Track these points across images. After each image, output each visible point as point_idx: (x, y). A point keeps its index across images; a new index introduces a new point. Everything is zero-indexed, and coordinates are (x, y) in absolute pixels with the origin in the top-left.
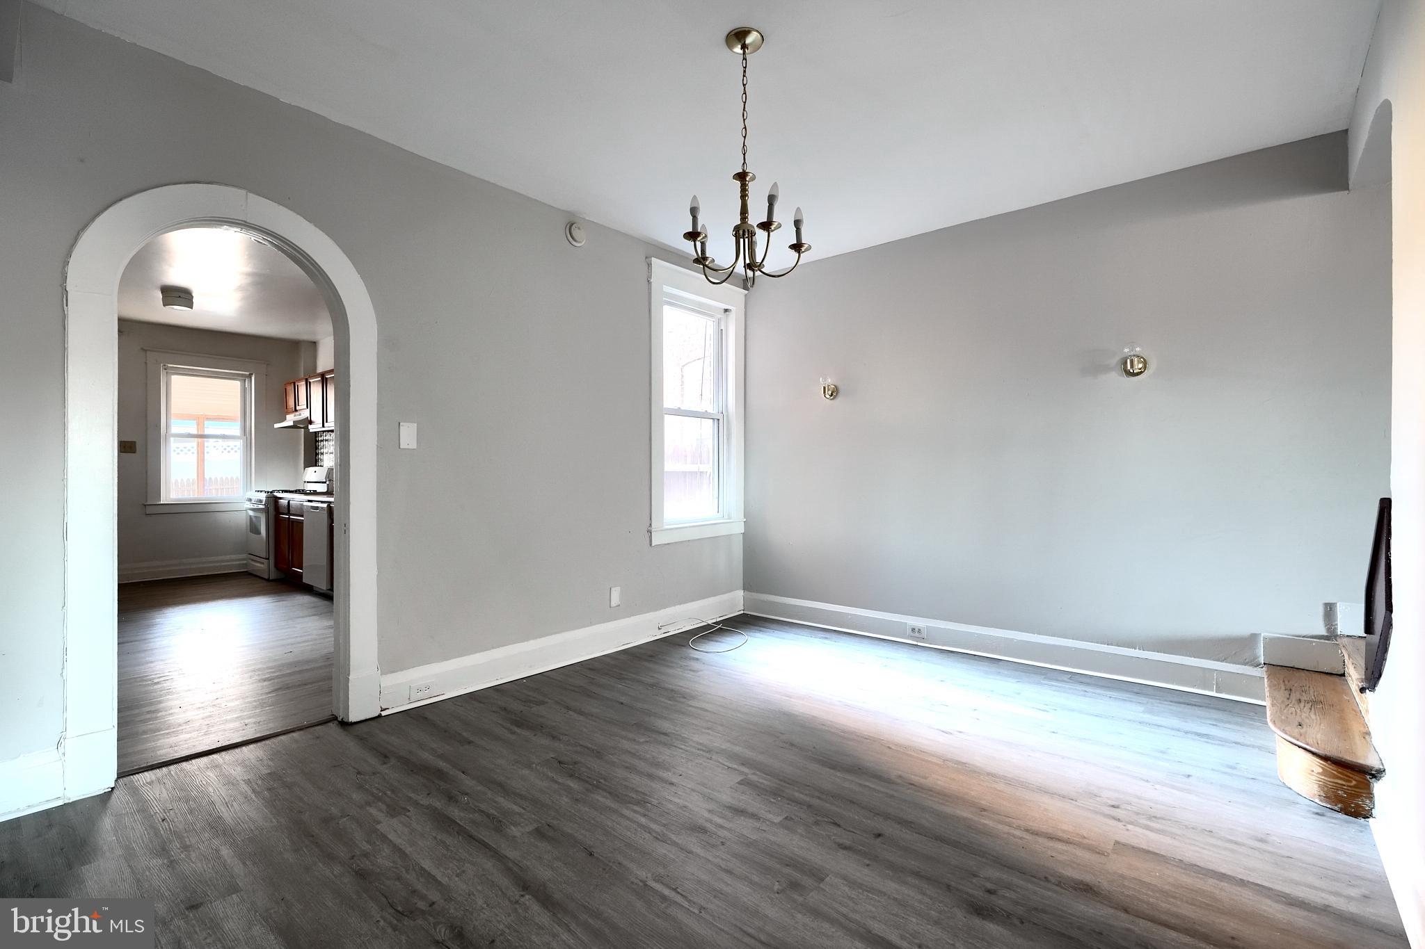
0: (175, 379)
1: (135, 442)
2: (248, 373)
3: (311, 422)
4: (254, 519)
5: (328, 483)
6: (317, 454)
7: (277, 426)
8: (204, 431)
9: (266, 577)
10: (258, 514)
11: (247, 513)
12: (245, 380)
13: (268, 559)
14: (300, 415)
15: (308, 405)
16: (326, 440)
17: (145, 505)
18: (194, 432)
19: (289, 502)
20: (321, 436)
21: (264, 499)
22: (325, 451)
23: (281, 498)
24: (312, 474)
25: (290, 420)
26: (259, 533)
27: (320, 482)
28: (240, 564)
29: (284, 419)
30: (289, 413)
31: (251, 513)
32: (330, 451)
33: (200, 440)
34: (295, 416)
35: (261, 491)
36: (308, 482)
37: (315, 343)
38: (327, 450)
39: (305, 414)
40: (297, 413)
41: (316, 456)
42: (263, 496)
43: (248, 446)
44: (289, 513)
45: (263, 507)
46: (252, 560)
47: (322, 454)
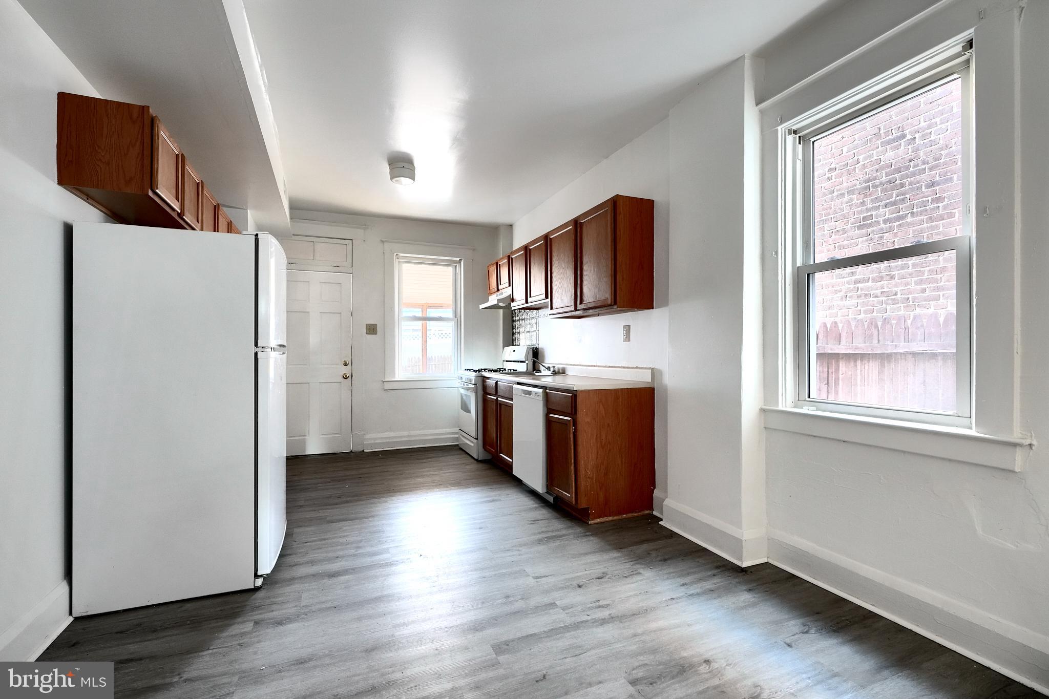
0: (405, 267)
1: (376, 325)
2: (458, 259)
3: (513, 300)
4: (464, 397)
5: (527, 362)
6: (513, 334)
7: (482, 306)
8: (426, 315)
9: (476, 458)
10: (468, 393)
11: (459, 391)
12: (456, 266)
13: (477, 439)
14: (502, 294)
15: (510, 283)
16: (522, 319)
17: (384, 382)
18: (420, 315)
19: (497, 383)
20: (518, 316)
21: (473, 379)
22: (521, 330)
23: (488, 378)
24: (510, 353)
25: (493, 300)
26: (468, 411)
27: (518, 362)
28: (453, 437)
29: (487, 300)
30: (491, 294)
31: (462, 391)
32: (527, 330)
33: (424, 322)
34: (497, 296)
35: (470, 370)
36: (507, 361)
37: (511, 226)
38: (523, 328)
39: (507, 292)
40: (499, 293)
41: (513, 335)
42: (472, 375)
43: (458, 325)
44: (496, 394)
45: (472, 386)
46: (463, 436)
47: (519, 333)
